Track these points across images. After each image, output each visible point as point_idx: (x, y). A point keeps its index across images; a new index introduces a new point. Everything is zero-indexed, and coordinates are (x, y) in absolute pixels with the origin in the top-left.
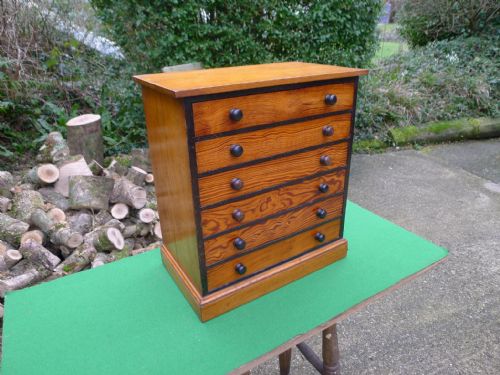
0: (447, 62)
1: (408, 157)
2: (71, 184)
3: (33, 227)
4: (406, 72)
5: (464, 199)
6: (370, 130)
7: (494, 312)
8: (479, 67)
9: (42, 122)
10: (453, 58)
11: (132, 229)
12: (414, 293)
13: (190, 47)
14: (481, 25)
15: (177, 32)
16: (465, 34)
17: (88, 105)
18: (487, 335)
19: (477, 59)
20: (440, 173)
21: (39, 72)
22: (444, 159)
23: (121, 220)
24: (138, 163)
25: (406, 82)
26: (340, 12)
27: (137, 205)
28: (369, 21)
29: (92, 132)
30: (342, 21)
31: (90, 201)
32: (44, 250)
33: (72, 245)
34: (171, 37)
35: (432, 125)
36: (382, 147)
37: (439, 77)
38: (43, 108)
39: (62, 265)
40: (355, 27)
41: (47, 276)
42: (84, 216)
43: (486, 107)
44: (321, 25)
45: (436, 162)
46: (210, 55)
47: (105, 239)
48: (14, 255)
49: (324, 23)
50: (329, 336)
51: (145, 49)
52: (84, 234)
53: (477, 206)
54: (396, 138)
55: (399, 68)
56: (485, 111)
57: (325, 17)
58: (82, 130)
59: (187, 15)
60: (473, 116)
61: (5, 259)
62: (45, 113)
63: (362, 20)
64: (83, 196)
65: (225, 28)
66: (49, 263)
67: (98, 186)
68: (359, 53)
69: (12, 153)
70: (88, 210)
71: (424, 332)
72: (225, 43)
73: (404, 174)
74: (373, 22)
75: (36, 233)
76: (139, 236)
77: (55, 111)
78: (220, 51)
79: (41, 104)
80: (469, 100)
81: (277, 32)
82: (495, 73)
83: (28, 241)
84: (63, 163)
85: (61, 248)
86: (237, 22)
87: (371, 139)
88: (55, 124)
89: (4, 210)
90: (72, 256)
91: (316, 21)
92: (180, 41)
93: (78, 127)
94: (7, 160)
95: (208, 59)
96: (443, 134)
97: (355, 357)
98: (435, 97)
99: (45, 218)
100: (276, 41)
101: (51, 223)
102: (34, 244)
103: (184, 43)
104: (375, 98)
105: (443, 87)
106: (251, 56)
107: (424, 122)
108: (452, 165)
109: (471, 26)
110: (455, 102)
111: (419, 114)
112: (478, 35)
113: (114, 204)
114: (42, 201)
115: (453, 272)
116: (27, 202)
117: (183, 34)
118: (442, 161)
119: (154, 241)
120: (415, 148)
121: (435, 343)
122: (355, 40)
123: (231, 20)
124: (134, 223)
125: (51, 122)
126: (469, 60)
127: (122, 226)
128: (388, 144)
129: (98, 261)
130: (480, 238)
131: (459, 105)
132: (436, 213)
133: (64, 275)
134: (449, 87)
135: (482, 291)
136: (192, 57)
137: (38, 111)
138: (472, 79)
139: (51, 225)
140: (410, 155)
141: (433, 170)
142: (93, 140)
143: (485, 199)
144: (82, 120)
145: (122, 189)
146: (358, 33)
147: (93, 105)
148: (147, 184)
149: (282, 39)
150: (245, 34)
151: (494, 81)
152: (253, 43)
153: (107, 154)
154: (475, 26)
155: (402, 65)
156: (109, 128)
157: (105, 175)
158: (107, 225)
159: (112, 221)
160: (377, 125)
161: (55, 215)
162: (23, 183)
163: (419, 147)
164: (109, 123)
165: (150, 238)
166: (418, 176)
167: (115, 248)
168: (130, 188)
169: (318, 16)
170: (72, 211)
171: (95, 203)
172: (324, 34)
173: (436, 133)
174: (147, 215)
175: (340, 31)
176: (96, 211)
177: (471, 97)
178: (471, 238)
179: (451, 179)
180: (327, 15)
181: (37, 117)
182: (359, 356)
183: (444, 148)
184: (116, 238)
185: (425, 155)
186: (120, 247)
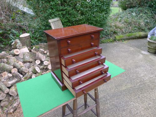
0: (132, 15)
1: (120, 44)
2: (24, 55)
3: (14, 67)
4: (120, 18)
5: (135, 56)
6: (109, 36)
7: (141, 86)
8: (141, 17)
9: (11, 36)
10: (134, 14)
11: (42, 67)
12: (120, 82)
13: (56, 13)
14: (143, 4)
15: (52, 9)
16: (138, 7)
17: (25, 30)
18: (139, 92)
19: (141, 14)
20: (129, 49)
21: (9, 20)
22: (131, 44)
23: (38, 64)
24: (41, 47)
25: (120, 22)
26: (100, 2)
27: (43, 60)
28: (108, 5)
29: (27, 39)
30: (100, 5)
31: (30, 59)
32: (18, 73)
33: (26, 72)
34: (50, 10)
35: (127, 34)
36: (113, 41)
37: (130, 20)
38: (11, 31)
39: (24, 77)
40: (104, 7)
41: (20, 80)
42: (28, 64)
43: (143, 29)
44: (94, 6)
45: (128, 45)
46: (62, 16)
47: (35, 70)
48: (10, 75)
49: (95, 6)
50: (96, 91)
51: (42, 14)
52: (29, 68)
53: (139, 58)
54: (117, 38)
55: (118, 17)
56: (143, 30)
57: (95, 4)
58: (24, 38)
59: (55, 4)
60: (139, 31)
61: (8, 76)
62: (11, 33)
63: (106, 4)
64: (28, 58)
65: (66, 8)
66: (20, 77)
67: (32, 55)
68: (105, 14)
69: (3, 46)
70: (29, 62)
71: (122, 92)
72: (66, 12)
73: (119, 49)
74: (110, 5)
75: (15, 69)
76: (44, 69)
77: (15, 32)
78: (65, 14)
79: (10, 30)
80: (138, 27)
81: (82, 9)
82: (146, 19)
83: (14, 71)
84: (21, 49)
85: (22, 73)
86: (70, 6)
87: (110, 39)
88: (15, 36)
89: (5, 63)
90: (26, 75)
91: (93, 5)
92: (53, 11)
93: (23, 37)
94: (2, 48)
95: (61, 17)
96: (131, 37)
97: (104, 99)
98: (128, 26)
99: (17, 64)
100: (81, 11)
101: (19, 66)
102: (16, 72)
103: (54, 12)
104: (111, 27)
105: (131, 23)
106: (74, 16)
107: (125, 33)
108: (133, 46)
109: (139, 4)
110: (135, 27)
111: (124, 31)
112: (142, 7)
113: (36, 60)
114: (16, 60)
115: (131, 76)
116: (12, 60)
117: (54, 9)
118: (130, 45)
119: (48, 70)
120: (122, 41)
121: (125, 95)
122: (104, 10)
123: (68, 5)
124: (42, 65)
125: (14, 35)
126: (139, 14)
127: (39, 66)
128: (115, 40)
129: (33, 76)
130: (139, 67)
131: (136, 28)
132: (127, 60)
133: (24, 80)
134: (133, 23)
135: (138, 81)
136: (57, 16)
137: (9, 32)
138: (139, 20)
139: (19, 67)
140: (121, 43)
141: (127, 48)
142: (28, 41)
143: (141, 56)
144: (24, 35)
145: (38, 56)
146: (105, 8)
147: (26, 30)
148: (44, 54)
149: (83, 11)
150: (72, 9)
151: (146, 21)
152: (75, 12)
153: (32, 45)
154: (141, 4)
155: (119, 16)
156: (32, 37)
157: (32, 51)
158: (35, 66)
159: (36, 65)
160: (111, 35)
161: (20, 64)
162: (9, 55)
163: (124, 41)
164: (31, 36)
165: (47, 69)
166: (123, 50)
167: (38, 72)
168: (41, 55)
169: (93, 4)
170: (24, 62)
171: (31, 60)
172: (95, 9)
173: (129, 36)
174: (46, 63)
175: (100, 8)
176: (32, 62)
177: (139, 26)
178: (137, 67)
179: (132, 50)
180: (96, 3)
181: (9, 34)
182: (105, 99)
183: (131, 41)
184: (38, 69)
185: (125, 43)
186: (39, 72)
